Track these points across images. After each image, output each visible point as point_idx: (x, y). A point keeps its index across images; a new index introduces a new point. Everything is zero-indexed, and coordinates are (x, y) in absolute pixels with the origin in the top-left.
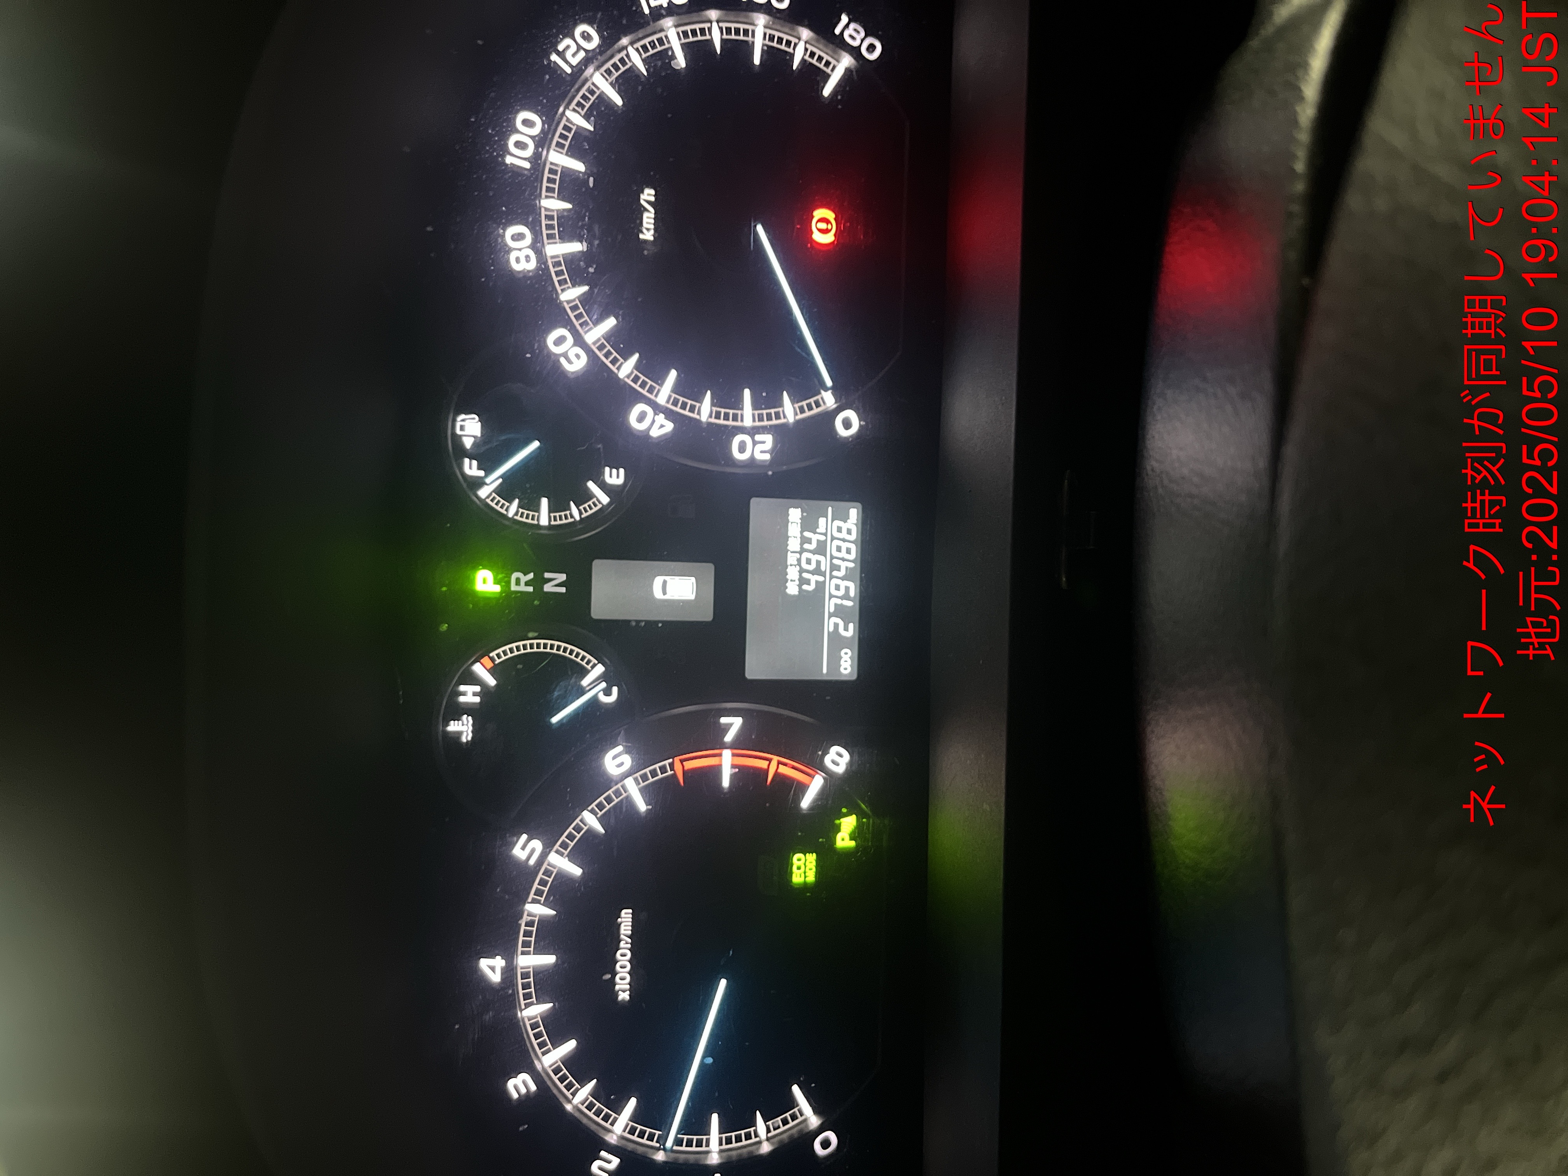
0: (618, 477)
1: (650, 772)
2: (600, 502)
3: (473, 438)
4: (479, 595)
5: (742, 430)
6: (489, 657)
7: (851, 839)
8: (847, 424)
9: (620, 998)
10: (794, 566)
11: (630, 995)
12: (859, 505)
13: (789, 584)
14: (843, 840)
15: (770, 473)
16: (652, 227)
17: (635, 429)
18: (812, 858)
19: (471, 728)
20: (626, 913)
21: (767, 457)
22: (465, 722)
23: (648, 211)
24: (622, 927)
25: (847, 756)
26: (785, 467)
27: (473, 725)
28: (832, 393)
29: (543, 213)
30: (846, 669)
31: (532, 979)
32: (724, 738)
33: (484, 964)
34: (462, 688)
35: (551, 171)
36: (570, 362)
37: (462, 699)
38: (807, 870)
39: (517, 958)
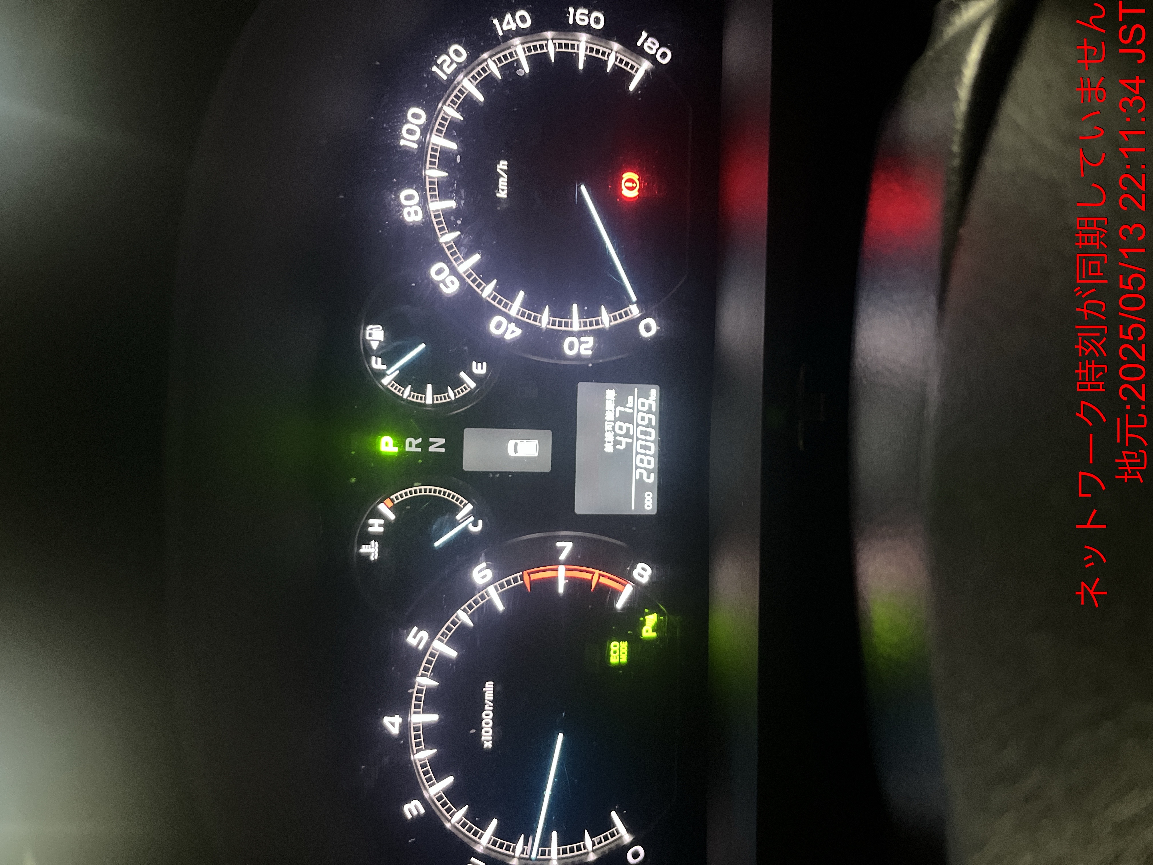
0: (482, 369)
1: (506, 582)
2: (469, 387)
3: (378, 342)
4: (383, 453)
5: (571, 334)
6: (390, 499)
7: (653, 631)
8: (648, 328)
9: (485, 746)
10: (610, 432)
11: (492, 744)
12: (657, 387)
13: (606, 445)
14: (647, 632)
15: (590, 365)
16: (506, 188)
17: (494, 334)
18: (624, 645)
19: (377, 550)
20: (489, 685)
21: (590, 353)
22: (373, 546)
23: (502, 176)
24: (487, 695)
25: (649, 571)
26: (601, 361)
27: (379, 548)
28: (637, 306)
29: (427, 180)
30: (648, 506)
31: (421, 732)
32: (559, 557)
33: (387, 721)
34: (371, 521)
35: (433, 150)
36: (447, 287)
37: (371, 529)
38: (621, 653)
39: (410, 716)
